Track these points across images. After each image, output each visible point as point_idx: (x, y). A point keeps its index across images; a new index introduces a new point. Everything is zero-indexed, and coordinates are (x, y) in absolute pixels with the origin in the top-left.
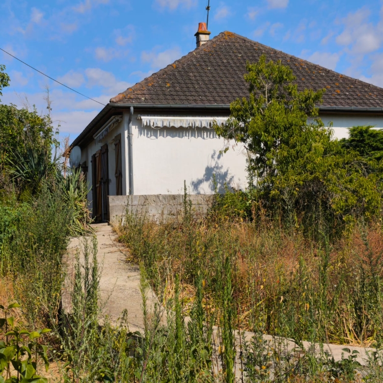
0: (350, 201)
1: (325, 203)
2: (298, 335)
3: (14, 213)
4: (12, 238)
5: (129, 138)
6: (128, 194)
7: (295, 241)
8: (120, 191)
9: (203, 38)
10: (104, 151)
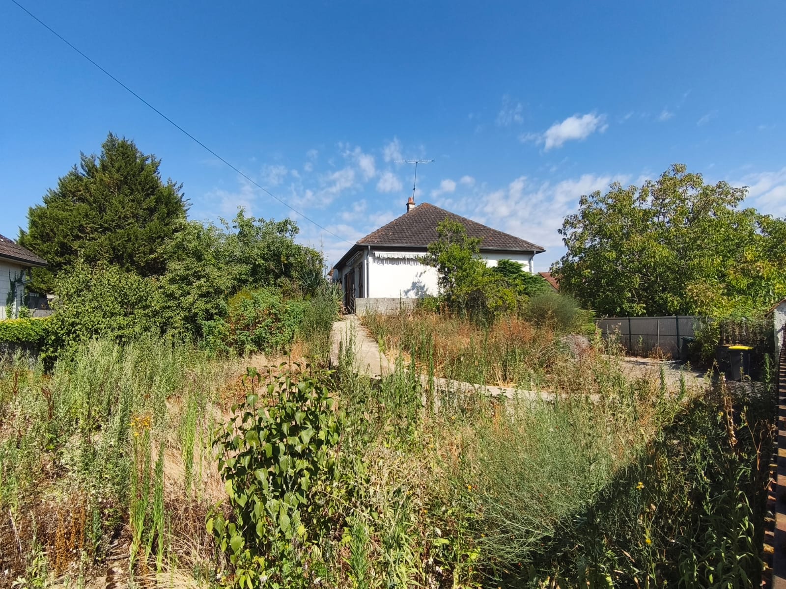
0: (498, 303)
1: (483, 304)
2: (471, 380)
3: (302, 307)
4: (301, 322)
5: (367, 264)
6: (366, 296)
7: (466, 326)
8: (361, 295)
9: (411, 206)
10: (352, 272)
